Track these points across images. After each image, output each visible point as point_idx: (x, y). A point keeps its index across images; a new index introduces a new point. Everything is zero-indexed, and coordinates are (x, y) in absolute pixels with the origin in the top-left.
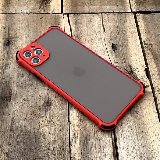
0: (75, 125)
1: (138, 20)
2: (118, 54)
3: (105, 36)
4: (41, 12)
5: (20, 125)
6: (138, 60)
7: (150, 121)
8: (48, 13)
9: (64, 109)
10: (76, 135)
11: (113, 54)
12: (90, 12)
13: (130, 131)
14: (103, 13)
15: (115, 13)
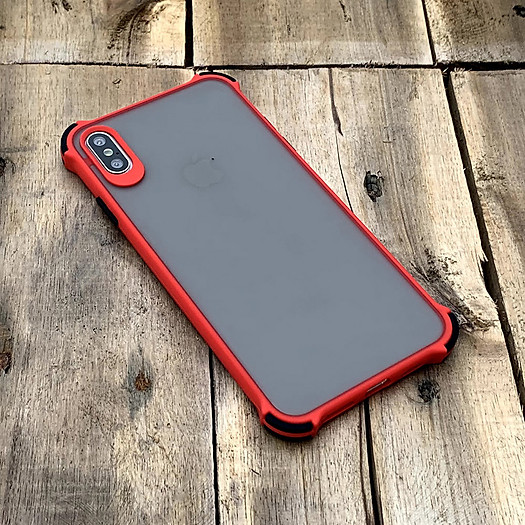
0: (237, 455)
1: (456, 91)
2: (385, 212)
3: (340, 146)
4: (115, 61)
5: (43, 454)
6: (457, 231)
7: (499, 444)
8: (141, 65)
9: (198, 401)
10: (240, 492)
11: (369, 212)
12: (290, 63)
13: (427, 480)
14: (334, 66)
15: (377, 66)
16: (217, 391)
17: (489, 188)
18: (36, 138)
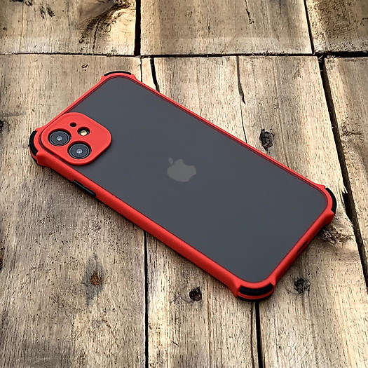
0: (163, 331)
1: (328, 72)
3: (243, 111)
4: (84, 51)
5: (23, 330)
6: (326, 171)
8: (103, 55)
10: (164, 357)
12: (209, 53)
14: (240, 55)
15: (271, 55)
16: (149, 285)
17: (350, 141)
18: (25, 106)
